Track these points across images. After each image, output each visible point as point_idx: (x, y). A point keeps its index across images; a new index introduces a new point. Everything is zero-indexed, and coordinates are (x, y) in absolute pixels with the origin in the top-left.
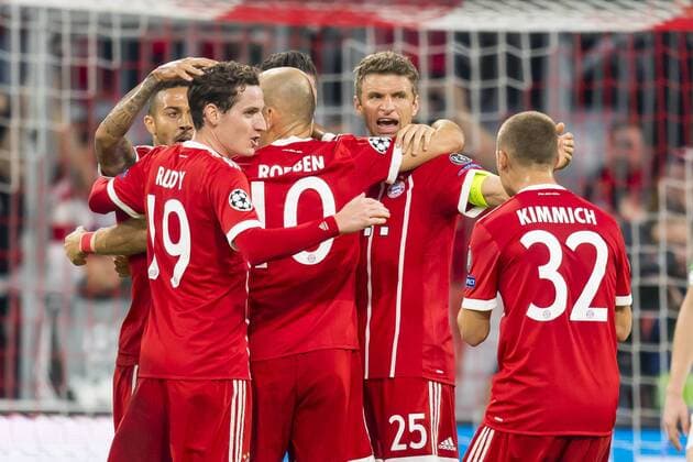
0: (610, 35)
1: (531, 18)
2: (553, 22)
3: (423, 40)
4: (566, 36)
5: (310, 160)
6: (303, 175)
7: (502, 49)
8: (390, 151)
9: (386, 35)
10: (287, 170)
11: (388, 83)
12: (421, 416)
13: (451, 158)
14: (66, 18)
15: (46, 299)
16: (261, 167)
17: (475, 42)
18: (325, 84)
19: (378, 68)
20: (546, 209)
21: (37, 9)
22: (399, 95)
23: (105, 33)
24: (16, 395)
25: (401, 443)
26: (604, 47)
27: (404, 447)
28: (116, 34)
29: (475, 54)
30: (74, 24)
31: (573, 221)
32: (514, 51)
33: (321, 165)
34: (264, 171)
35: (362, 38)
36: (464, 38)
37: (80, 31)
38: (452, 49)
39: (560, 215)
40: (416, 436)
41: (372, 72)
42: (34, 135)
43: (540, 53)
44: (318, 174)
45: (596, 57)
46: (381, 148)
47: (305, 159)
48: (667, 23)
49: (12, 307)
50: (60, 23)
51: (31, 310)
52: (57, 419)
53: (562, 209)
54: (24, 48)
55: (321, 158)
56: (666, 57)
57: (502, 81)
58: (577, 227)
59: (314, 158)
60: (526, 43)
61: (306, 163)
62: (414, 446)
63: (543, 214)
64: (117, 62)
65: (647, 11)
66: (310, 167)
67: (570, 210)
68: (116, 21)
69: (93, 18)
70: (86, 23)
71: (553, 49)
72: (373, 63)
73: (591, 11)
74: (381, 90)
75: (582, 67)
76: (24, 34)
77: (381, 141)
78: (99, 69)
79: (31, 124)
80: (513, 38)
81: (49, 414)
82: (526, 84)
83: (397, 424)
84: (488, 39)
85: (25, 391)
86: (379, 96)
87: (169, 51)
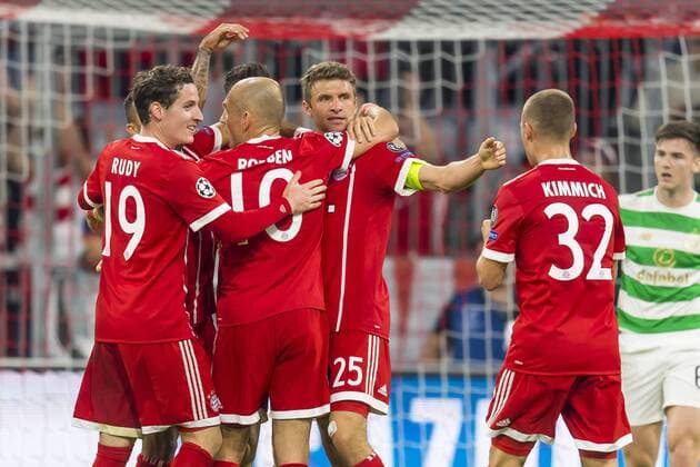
0: (530, 42)
1: (461, 29)
2: (480, 31)
3: (371, 49)
4: (492, 43)
5: (281, 153)
6: (275, 166)
7: (438, 55)
8: (344, 143)
9: (339, 44)
10: (261, 162)
11: (334, 87)
12: (360, 360)
13: (388, 147)
14: (67, 33)
15: (53, 272)
16: (240, 161)
17: (415, 50)
18: (288, 87)
19: (326, 75)
20: (565, 183)
21: (43, 25)
22: (344, 96)
23: (101, 44)
24: (28, 354)
25: (341, 380)
26: (524, 53)
27: (342, 383)
28: (110, 46)
29: (415, 59)
30: (74, 37)
31: (587, 195)
32: (448, 57)
33: (290, 158)
34: (242, 164)
35: (319, 47)
36: (405, 46)
37: (80, 43)
38: (395, 55)
39: (577, 189)
40: (354, 375)
41: (320, 78)
42: (41, 133)
43: (470, 58)
44: (287, 166)
45: (518, 61)
46: (337, 141)
47: (277, 153)
48: (578, 32)
49: (23, 277)
50: (62, 37)
51: (39, 281)
52: (63, 373)
53: (578, 184)
54: (31, 58)
55: (290, 152)
56: (577, 62)
57: (438, 83)
58: (591, 201)
59: (284, 151)
60: (458, 50)
61: (278, 156)
62: (350, 382)
63: (563, 188)
64: (111, 69)
65: (561, 21)
66: (281, 159)
67: (584, 184)
68: (110, 34)
69: (90, 33)
70: (84, 37)
71: (481, 54)
72: (320, 71)
73: (514, 22)
74: (329, 92)
75: (506, 70)
76: (31, 46)
77: (335, 136)
78: (95, 75)
79: (37, 123)
80: (447, 46)
81: (56, 370)
82: (458, 85)
83: (339, 364)
84: (426, 47)
85: (36, 349)
86: (327, 97)
87: (154, 59)
